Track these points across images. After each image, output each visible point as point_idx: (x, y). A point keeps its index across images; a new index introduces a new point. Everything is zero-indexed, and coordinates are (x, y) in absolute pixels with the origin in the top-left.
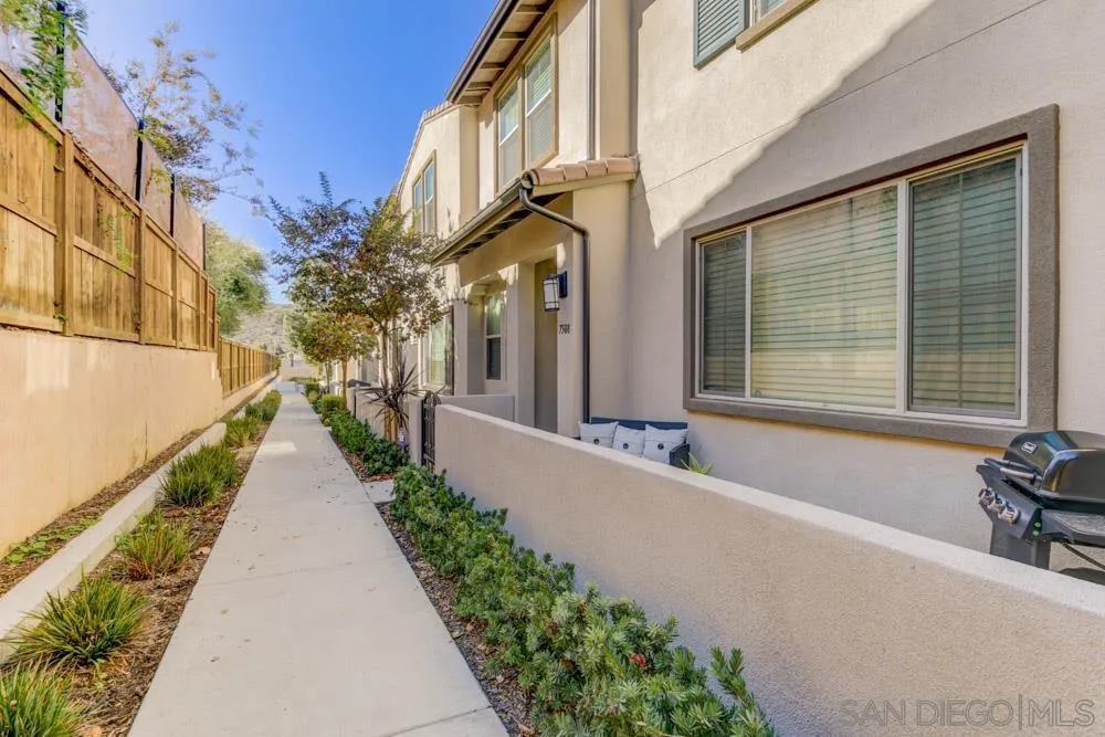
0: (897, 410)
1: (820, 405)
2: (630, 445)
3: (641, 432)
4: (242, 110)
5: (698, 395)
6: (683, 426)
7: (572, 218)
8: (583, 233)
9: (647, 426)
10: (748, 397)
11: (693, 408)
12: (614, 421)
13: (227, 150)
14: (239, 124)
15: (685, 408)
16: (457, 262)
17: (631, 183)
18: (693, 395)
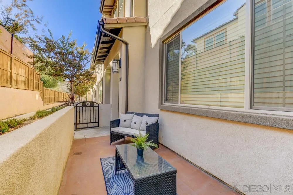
0: (246, 109)
1: (207, 107)
2: (137, 123)
3: (142, 117)
4: (42, 18)
5: (163, 103)
6: (158, 115)
7: (122, 38)
8: (126, 43)
9: (144, 115)
10: (180, 104)
11: (162, 109)
12: (133, 113)
13: (33, 29)
14: (41, 23)
15: (159, 109)
16: (103, 63)
17: (146, 26)
18: (162, 104)
